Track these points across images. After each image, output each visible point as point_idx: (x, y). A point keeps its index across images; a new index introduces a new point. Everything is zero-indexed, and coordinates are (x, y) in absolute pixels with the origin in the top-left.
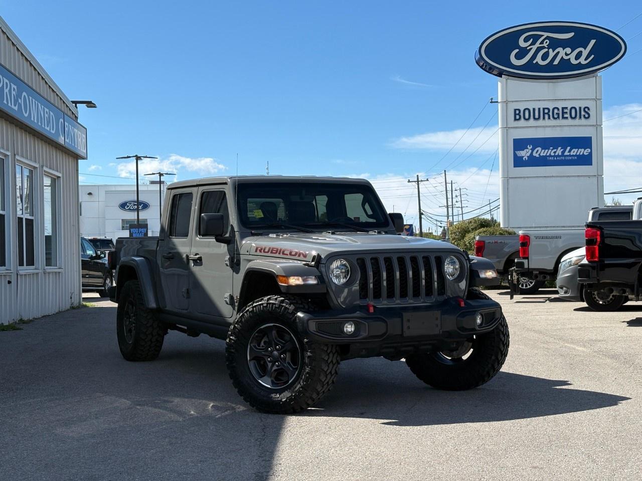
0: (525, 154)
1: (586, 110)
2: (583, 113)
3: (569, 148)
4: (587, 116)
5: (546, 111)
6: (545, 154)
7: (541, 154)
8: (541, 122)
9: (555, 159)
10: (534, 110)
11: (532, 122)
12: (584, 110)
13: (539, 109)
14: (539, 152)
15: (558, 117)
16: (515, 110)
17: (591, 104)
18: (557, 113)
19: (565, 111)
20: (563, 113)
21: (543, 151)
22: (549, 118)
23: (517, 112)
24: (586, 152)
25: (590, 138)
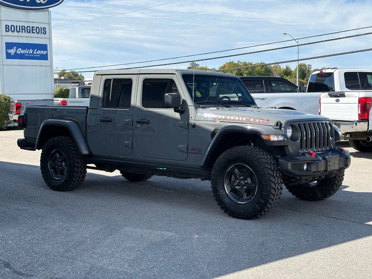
0: (12, 51)
1: (44, 29)
2: (43, 31)
3: (36, 50)
4: (44, 33)
5: (23, 28)
6: (23, 53)
7: (21, 52)
8: (20, 34)
9: (29, 55)
10: (17, 26)
11: (15, 33)
12: (44, 30)
13: (20, 26)
14: (20, 51)
15: (30, 32)
16: (6, 26)
17: (47, 26)
18: (29, 30)
19: (33, 29)
20: (33, 30)
21: (22, 50)
22: (25, 32)
23: (7, 27)
24: (45, 53)
25: (47, 45)
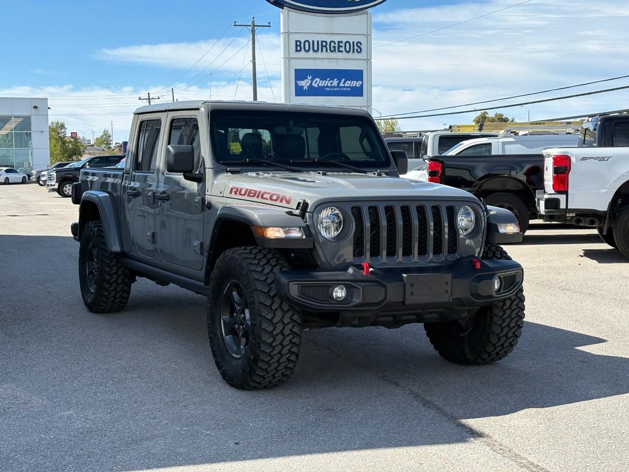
0: (305, 84)
1: (359, 44)
2: (356, 47)
3: (343, 80)
4: (359, 50)
5: (324, 44)
6: (322, 85)
7: (320, 85)
8: (319, 54)
9: (332, 89)
10: (313, 42)
11: (311, 54)
12: (357, 45)
13: (318, 42)
14: (318, 83)
15: (335, 50)
16: (296, 42)
17: (362, 40)
18: (333, 47)
19: (341, 45)
20: (339, 47)
21: (322, 81)
22: (327, 51)
23: (298, 43)
24: (358, 84)
25: (362, 71)
